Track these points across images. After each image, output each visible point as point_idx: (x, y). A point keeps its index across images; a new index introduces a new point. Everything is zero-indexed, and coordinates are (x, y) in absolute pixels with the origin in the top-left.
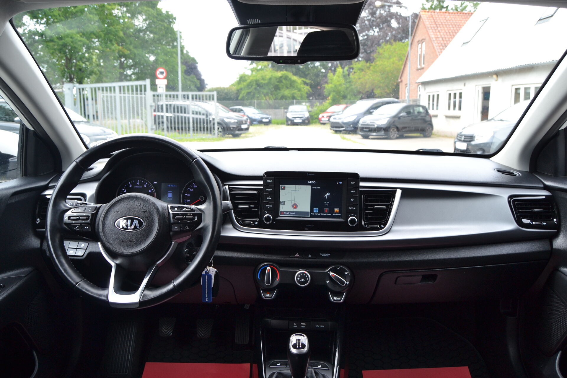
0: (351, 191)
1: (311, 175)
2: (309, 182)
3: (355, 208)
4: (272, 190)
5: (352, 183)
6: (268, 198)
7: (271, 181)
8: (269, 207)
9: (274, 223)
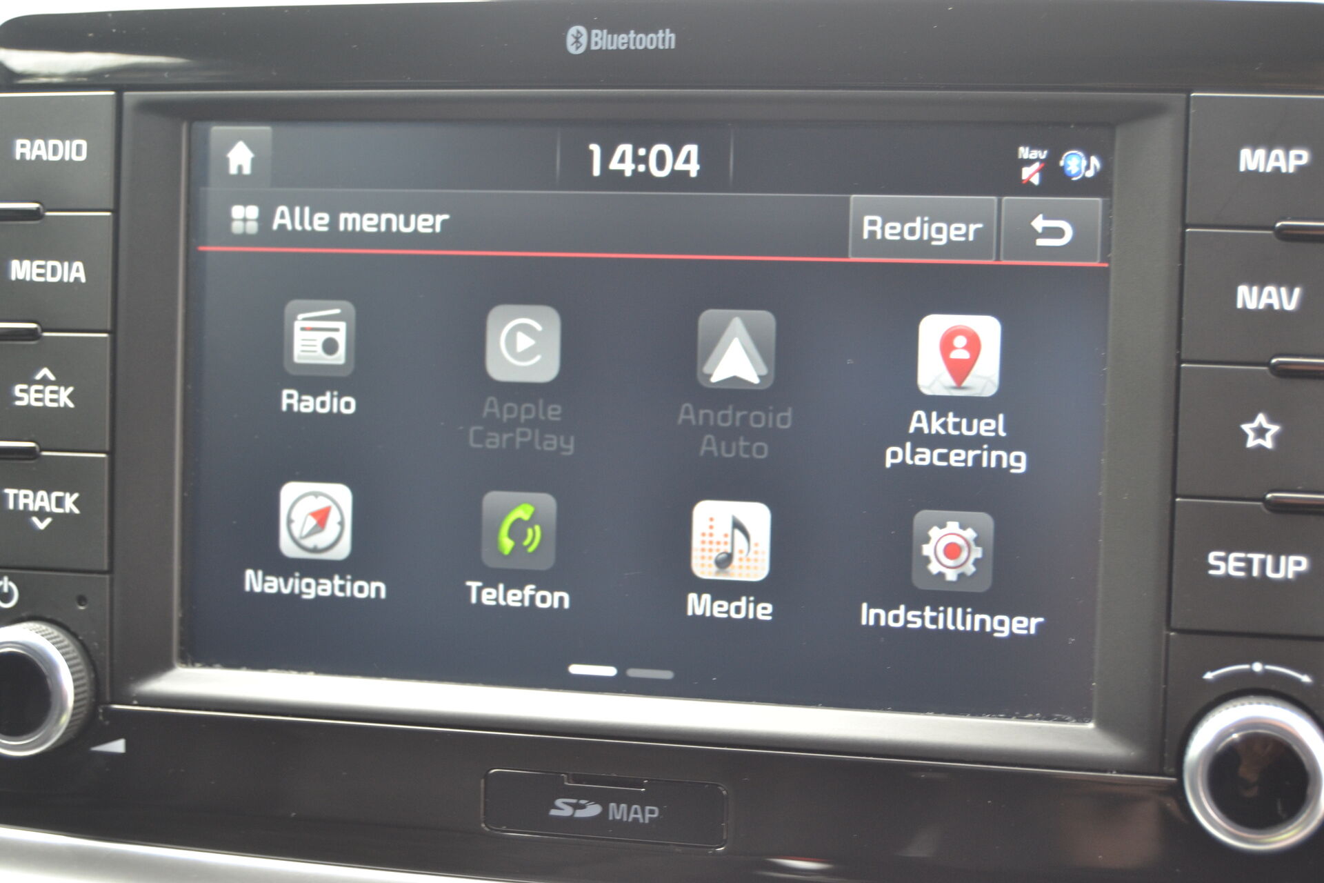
0: (1248, 297)
1: (621, 41)
2: (606, 159)
3: (1293, 566)
4: (75, 272)
5: (1252, 160)
6: (26, 396)
7: (73, 150)
8: (42, 514)
9: (118, 746)
